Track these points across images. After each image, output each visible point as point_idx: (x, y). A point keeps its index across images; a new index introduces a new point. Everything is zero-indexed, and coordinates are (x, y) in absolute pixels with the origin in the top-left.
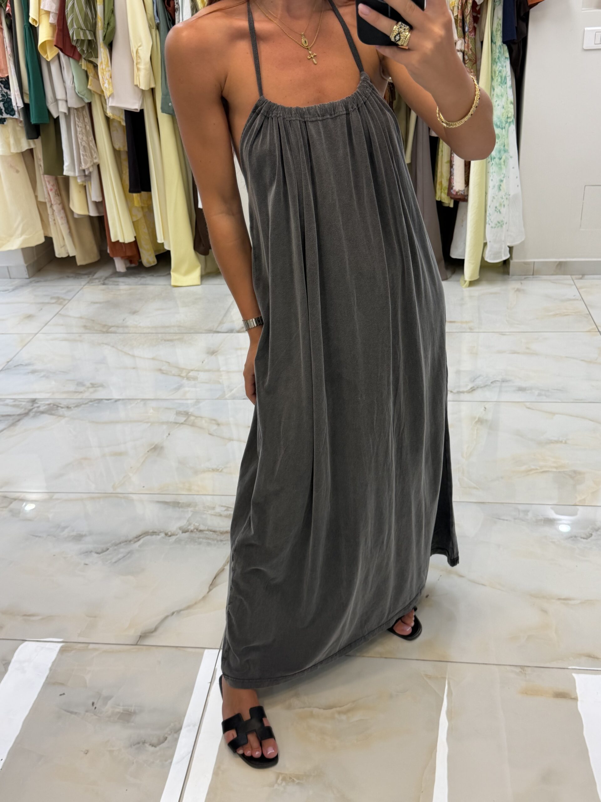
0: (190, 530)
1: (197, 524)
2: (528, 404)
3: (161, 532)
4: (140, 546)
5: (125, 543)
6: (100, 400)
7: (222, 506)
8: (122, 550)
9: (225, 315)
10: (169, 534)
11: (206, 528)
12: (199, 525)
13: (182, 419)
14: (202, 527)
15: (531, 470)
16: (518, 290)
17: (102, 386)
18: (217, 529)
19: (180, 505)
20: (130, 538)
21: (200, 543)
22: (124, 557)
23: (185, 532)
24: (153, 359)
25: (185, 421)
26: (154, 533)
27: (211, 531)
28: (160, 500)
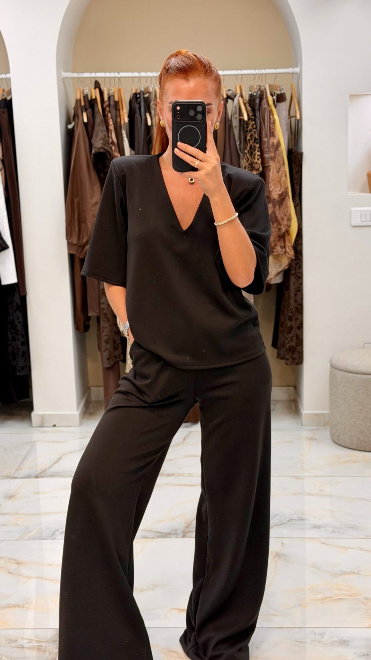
7: (25, 639)
9: (22, 462)
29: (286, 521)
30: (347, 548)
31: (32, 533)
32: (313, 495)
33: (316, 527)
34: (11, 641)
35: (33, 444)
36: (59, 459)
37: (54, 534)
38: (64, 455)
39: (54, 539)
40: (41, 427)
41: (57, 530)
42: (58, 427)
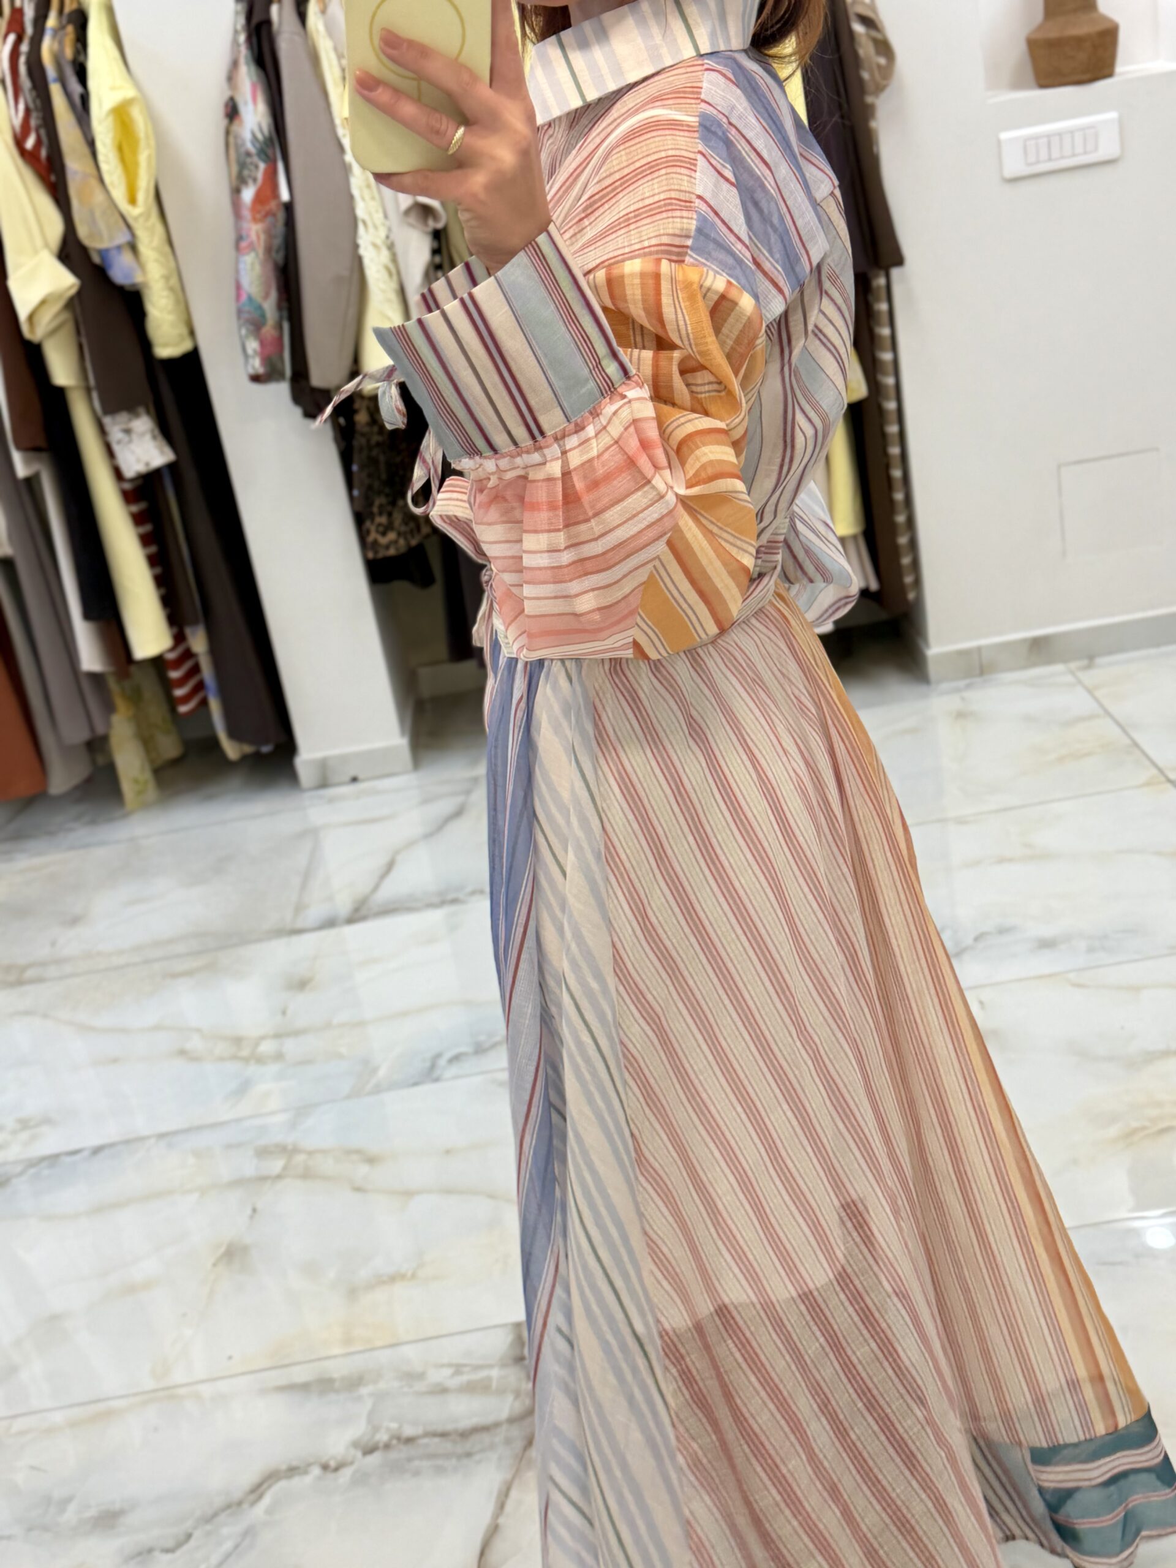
0: (381, 1445)
1: (394, 1425)
2: (1072, 976)
3: (309, 1465)
4: (269, 1511)
5: (229, 1511)
6: (53, 1159)
7: (443, 1366)
8: (225, 1531)
9: (304, 885)
10: (333, 1464)
11: (419, 1431)
12: (400, 1427)
13: (276, 1165)
14: (409, 1431)
15: (1134, 1132)
16: (961, 715)
17: (47, 1121)
18: (449, 1427)
19: (337, 1385)
20: (237, 1495)
21: (417, 1473)
22: (237, 1547)
23: (369, 1450)
24: (157, 1028)
25: (285, 1168)
26: (292, 1471)
27: (435, 1434)
28: (283, 1382)
29: (969, 941)
30: (1135, 989)
31: (382, 1073)
32: (1010, 860)
33: (1046, 944)
34: (412, 1377)
35: (312, 834)
36: (390, 866)
37: (433, 1066)
38: (397, 852)
39: (437, 1080)
40: (324, 784)
41: (439, 1056)
42: (364, 780)
